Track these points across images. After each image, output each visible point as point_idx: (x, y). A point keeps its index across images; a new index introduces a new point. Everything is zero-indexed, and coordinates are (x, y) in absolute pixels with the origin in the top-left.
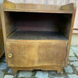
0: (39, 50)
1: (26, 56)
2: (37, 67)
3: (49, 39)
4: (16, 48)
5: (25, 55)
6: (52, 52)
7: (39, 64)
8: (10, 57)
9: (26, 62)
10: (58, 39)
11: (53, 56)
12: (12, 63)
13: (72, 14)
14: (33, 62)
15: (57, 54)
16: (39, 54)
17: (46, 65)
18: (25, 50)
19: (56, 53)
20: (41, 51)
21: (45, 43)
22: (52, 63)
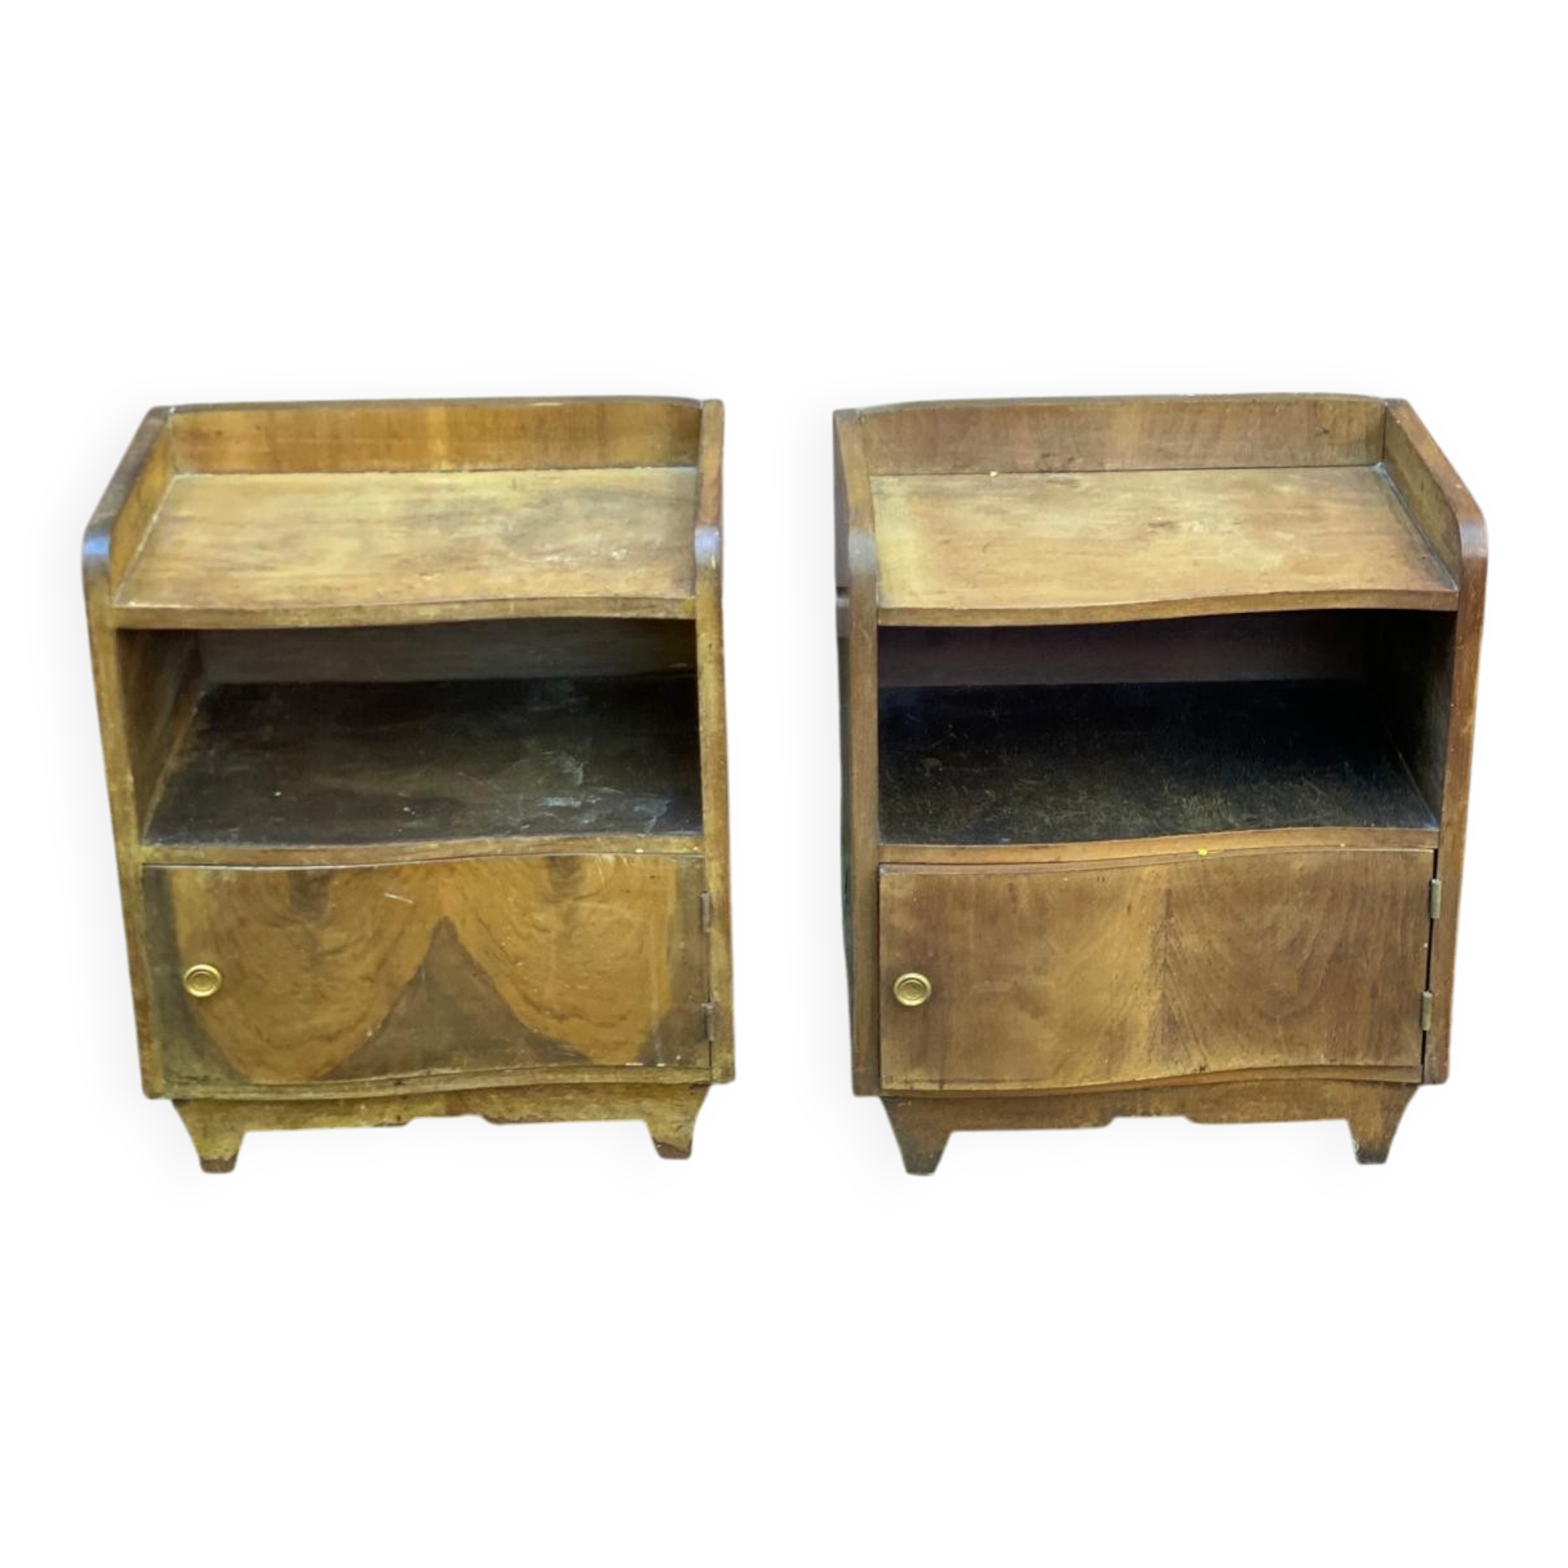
0: (1167, 929)
1: (1051, 986)
2: (1147, 1089)
3: (1256, 822)
4: (971, 916)
5: (1046, 982)
6: (1294, 946)
7: (1167, 1059)
8: (911, 1001)
9: (1046, 1039)
10: (1347, 815)
11: (1304, 972)
12: (920, 1057)
13: (1452, 616)
14: (1116, 1039)
15: (1337, 957)
16: (1169, 963)
17: (1237, 1062)
18: (1041, 931)
19: (1328, 949)
20: (1191, 942)
21: (1221, 865)
22: (1291, 1043)
